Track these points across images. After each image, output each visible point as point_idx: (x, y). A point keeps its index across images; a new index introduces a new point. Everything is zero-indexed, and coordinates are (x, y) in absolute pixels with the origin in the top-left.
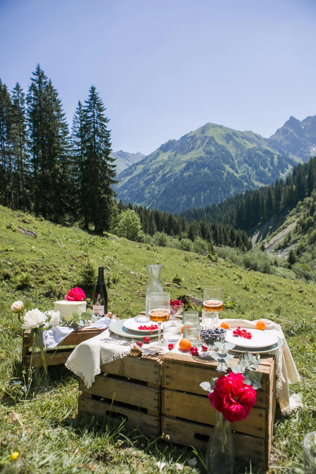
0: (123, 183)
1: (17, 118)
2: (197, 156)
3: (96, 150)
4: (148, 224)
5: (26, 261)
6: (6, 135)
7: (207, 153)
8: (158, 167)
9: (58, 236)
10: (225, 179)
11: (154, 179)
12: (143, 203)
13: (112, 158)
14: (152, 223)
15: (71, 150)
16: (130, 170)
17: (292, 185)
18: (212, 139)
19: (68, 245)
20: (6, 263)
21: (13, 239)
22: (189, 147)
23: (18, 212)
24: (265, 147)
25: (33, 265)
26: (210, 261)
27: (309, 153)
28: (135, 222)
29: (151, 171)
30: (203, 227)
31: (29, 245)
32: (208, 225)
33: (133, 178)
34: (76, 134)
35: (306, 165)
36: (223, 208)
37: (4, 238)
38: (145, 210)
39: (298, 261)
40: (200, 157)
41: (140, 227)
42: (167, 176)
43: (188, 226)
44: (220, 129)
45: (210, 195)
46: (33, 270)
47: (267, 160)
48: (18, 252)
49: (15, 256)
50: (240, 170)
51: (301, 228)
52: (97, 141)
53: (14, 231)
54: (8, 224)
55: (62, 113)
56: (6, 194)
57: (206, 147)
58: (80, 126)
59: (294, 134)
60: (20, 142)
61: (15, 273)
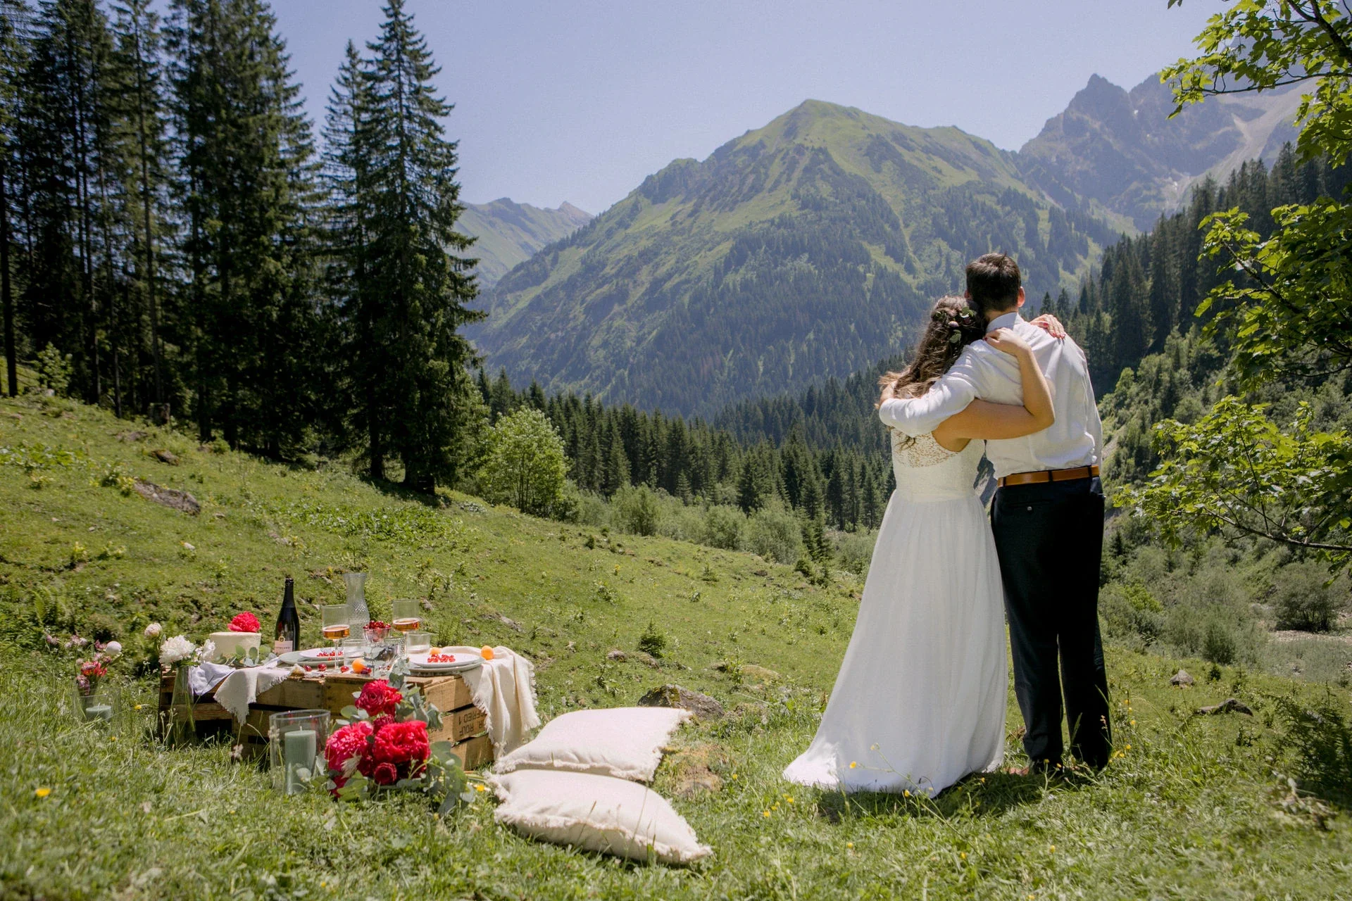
0: (512, 312)
1: (134, 97)
2: (770, 216)
3: (408, 210)
4: (598, 456)
5: (164, 589)
6: (95, 154)
7: (804, 206)
8: (636, 254)
9: (275, 505)
10: (868, 295)
11: (622, 296)
12: (582, 383)
13: (463, 234)
14: (613, 452)
15: (324, 209)
16: (537, 268)
17: (1098, 314)
18: (821, 157)
19: (306, 535)
20: (102, 596)
21: (123, 520)
22: (743, 182)
23: (136, 426)
24: (1005, 181)
25: (188, 601)
26: (804, 583)
27: (1159, 199)
28: (548, 452)
29: (609, 270)
30: (791, 462)
31: (176, 538)
32: (810, 457)
33: (548, 294)
34: (339, 153)
35: (1144, 243)
36: (862, 395)
37: (93, 516)
38: (588, 409)
39: (1119, 577)
40: (781, 217)
41: (563, 468)
42: (668, 285)
43: (736, 463)
44: (851, 122)
45: (817, 351)
46: (185, 614)
47: (1012, 226)
48: (138, 559)
49: (131, 574)
50: (922, 261)
51: (1132, 461)
52: (411, 177)
53: (126, 494)
54: (107, 473)
55: (289, 83)
56: (93, 358)
57: (800, 183)
58: (352, 128)
59: (1105, 137)
60: (143, 180)
61: (129, 627)
